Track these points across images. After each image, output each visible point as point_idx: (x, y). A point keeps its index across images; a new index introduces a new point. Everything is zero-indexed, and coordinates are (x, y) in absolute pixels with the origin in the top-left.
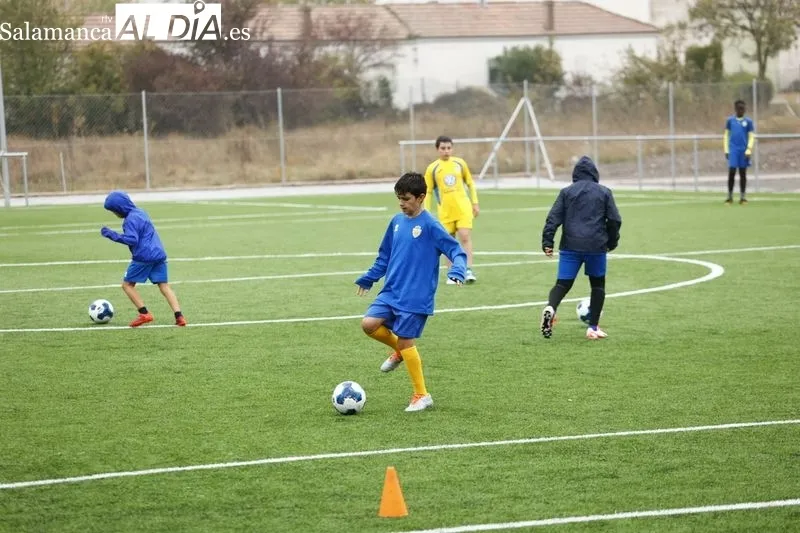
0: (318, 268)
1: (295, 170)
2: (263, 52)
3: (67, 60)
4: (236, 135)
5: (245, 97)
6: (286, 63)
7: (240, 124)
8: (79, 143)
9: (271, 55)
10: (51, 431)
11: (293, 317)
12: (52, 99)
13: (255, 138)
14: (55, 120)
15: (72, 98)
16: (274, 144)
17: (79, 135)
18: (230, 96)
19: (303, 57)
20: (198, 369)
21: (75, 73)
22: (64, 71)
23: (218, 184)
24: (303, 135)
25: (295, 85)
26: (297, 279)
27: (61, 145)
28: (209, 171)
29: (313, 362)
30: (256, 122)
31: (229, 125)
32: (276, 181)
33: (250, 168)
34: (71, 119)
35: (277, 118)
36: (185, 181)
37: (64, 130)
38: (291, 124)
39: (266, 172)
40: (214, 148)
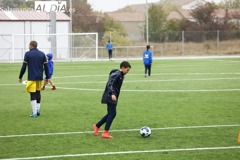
0: (225, 77)
1: (221, 51)
2: (215, 21)
3: (165, 23)
4: (206, 42)
5: (210, 32)
6: (221, 24)
7: (208, 39)
8: (166, 44)
9: (217, 22)
10: (154, 116)
11: (218, 89)
12: (160, 33)
13: (211, 43)
14: (161, 38)
15: (165, 33)
16: (216, 45)
17: (167, 42)
18: (206, 32)
19: (225, 23)
20: (192, 102)
21: (166, 26)
22: (164, 26)
23: (201, 55)
24: (224, 43)
25: (223, 29)
26: (220, 80)
27: (162, 44)
28: (199, 51)
29: (223, 101)
30: (212, 39)
31: (205, 40)
32: (216, 54)
33: (209, 51)
34: (165, 38)
35: (217, 38)
36: (193, 54)
37: (163, 41)
38: (221, 40)
39: (214, 52)
40: (201, 45)
